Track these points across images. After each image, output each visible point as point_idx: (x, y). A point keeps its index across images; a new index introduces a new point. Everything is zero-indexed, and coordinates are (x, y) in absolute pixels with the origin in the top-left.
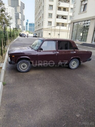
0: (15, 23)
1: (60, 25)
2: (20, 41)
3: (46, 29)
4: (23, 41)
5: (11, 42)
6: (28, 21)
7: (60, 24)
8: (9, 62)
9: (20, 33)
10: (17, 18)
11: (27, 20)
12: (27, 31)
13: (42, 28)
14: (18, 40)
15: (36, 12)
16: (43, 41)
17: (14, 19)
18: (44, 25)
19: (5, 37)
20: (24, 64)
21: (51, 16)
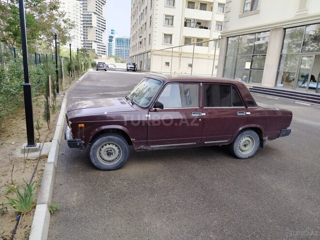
0: (82, 36)
1: (192, 42)
2: (93, 81)
3: (160, 53)
4: (102, 81)
5: (70, 83)
6: (113, 32)
7: (194, 41)
8: (69, 141)
9: (95, 60)
10: (87, 24)
11: (112, 30)
12: (110, 56)
13: (148, 49)
14: (88, 78)
15: (133, 11)
16: (163, 83)
17: (79, 28)
18: (153, 42)
19: (57, 71)
20: (111, 146)
21: (170, 22)
